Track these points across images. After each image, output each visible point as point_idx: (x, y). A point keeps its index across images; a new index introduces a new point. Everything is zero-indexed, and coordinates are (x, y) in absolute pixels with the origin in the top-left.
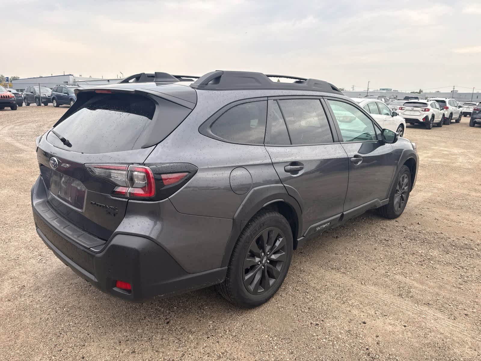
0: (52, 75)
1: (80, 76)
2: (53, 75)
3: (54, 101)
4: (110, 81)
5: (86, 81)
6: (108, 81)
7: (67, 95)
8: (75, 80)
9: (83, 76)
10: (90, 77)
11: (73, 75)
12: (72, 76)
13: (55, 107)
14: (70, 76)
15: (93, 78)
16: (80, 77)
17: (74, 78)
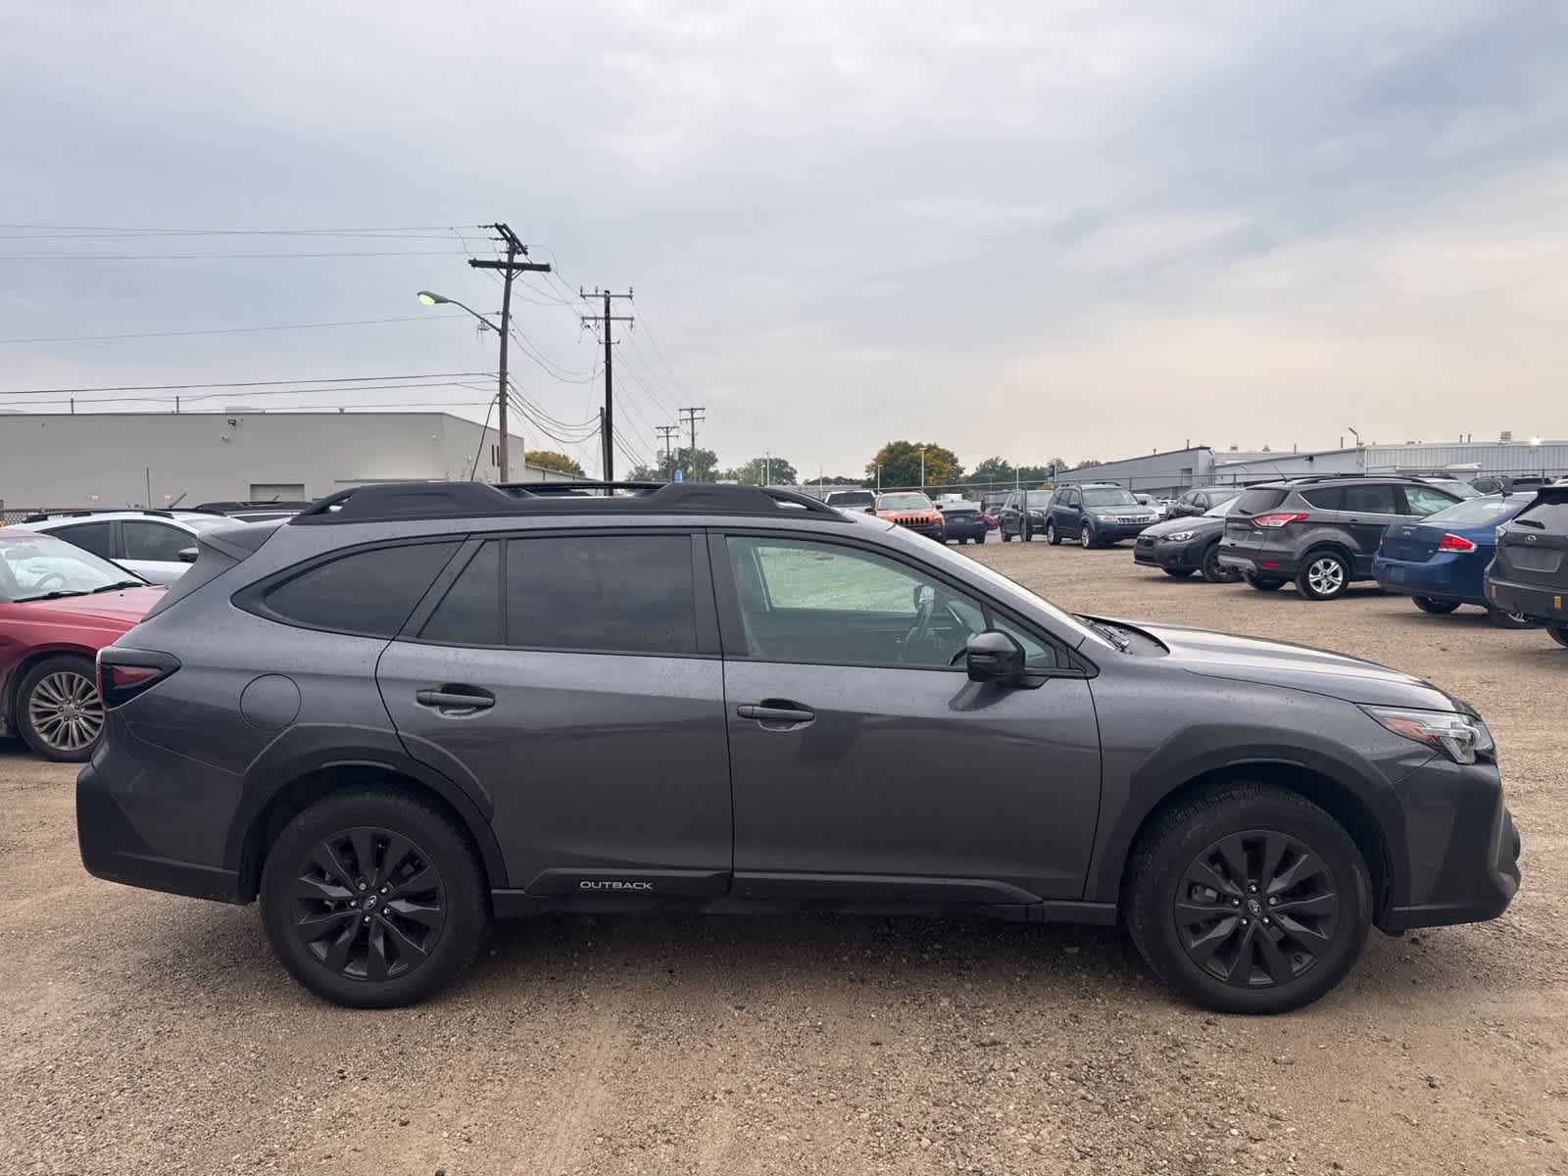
0: (1155, 450)
1: (1235, 448)
2: (1157, 453)
3: (1051, 528)
4: (1315, 458)
5: (1245, 464)
6: (1311, 458)
7: (1075, 510)
8: (1213, 461)
9: (1241, 450)
10: (1266, 449)
11: (1208, 448)
12: (1206, 451)
13: (1052, 544)
14: (1200, 451)
15: (1273, 454)
16: (1234, 451)
17: (1211, 457)
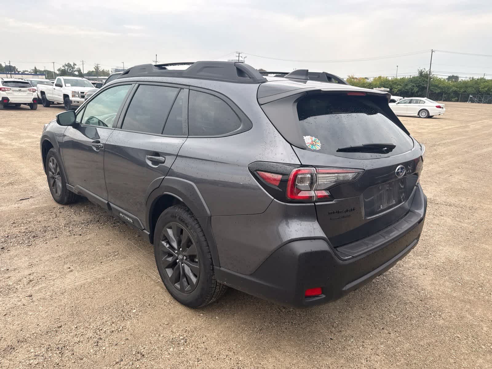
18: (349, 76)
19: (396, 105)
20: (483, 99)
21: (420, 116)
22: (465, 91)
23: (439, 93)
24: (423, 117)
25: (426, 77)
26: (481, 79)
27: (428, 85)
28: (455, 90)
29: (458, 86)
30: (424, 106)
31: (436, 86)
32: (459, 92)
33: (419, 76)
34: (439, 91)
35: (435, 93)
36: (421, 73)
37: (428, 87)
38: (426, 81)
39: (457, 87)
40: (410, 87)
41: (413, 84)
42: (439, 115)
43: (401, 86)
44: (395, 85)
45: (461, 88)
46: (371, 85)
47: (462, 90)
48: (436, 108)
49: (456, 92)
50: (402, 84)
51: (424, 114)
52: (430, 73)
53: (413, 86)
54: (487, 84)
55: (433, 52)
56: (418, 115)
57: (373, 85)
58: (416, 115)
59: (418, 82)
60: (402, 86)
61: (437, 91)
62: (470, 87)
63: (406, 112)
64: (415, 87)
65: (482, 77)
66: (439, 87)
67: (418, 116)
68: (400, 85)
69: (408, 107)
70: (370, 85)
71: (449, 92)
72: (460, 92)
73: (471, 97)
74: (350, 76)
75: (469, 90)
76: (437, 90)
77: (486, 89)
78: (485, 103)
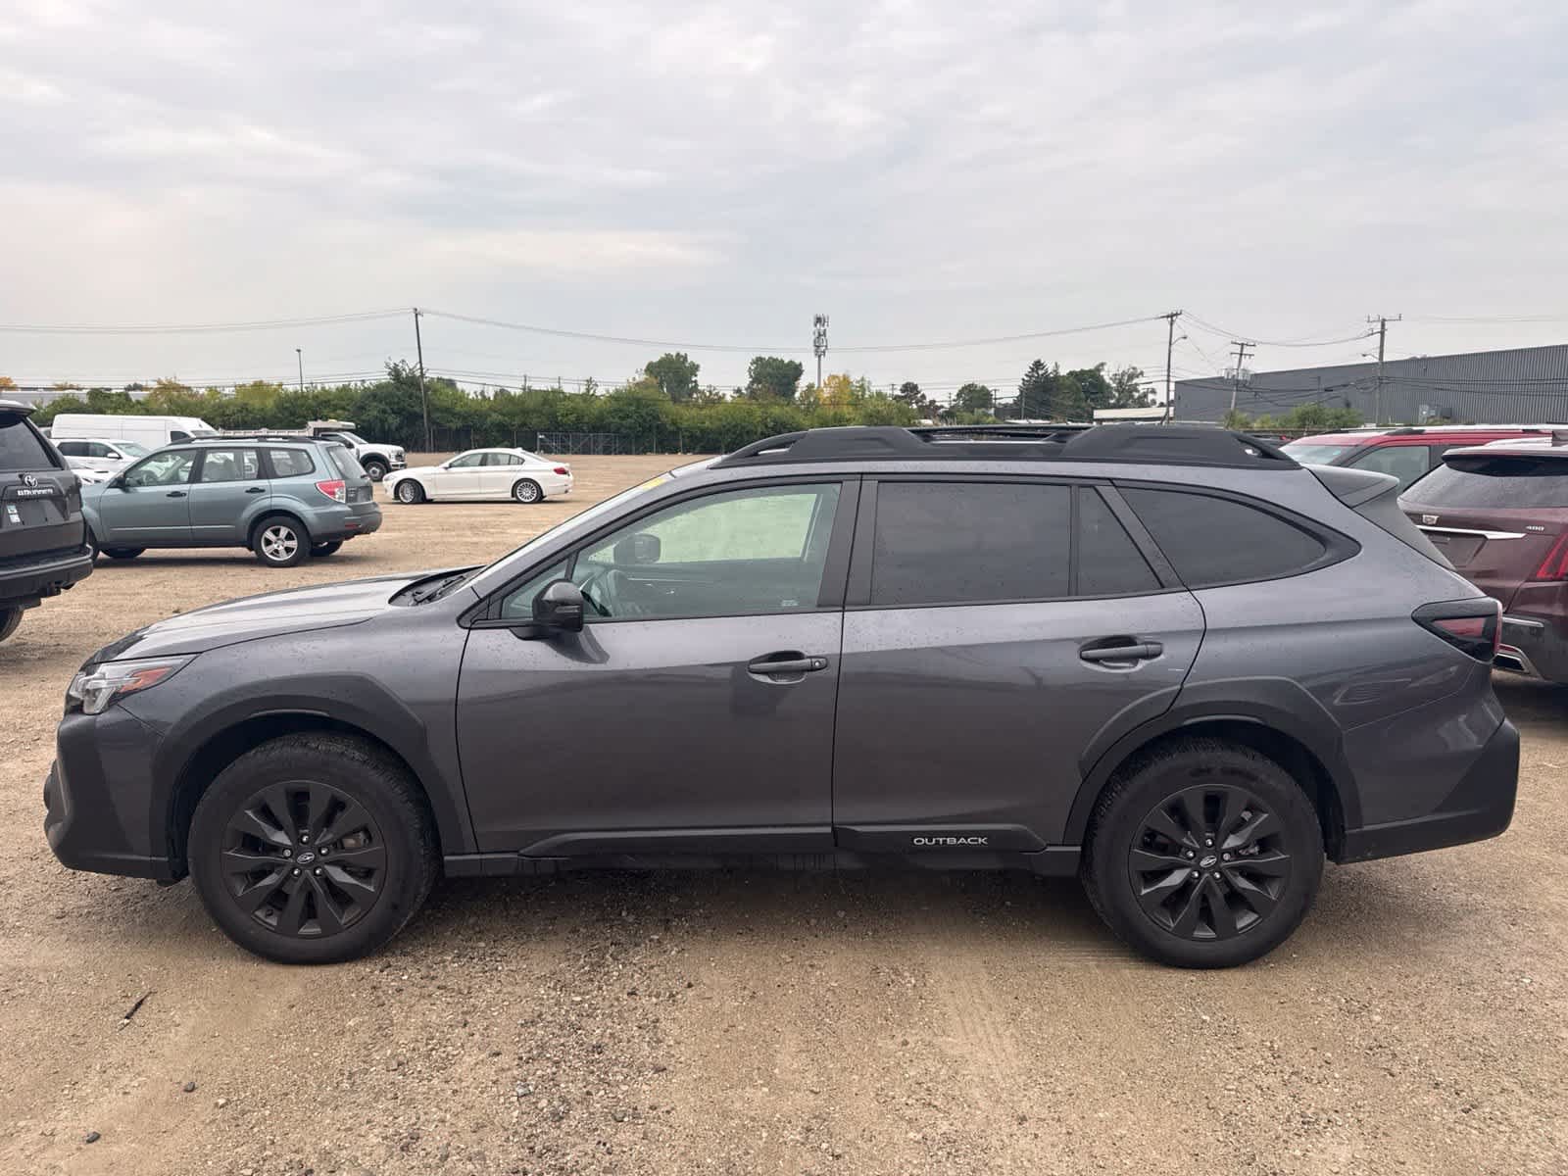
18: (159, 382)
19: (443, 471)
20: (570, 444)
21: (517, 498)
22: (524, 424)
23: (458, 431)
24: (527, 501)
25: (412, 384)
26: (554, 391)
27: (424, 407)
28: (497, 421)
29: (504, 411)
30: (524, 471)
31: (447, 410)
32: (510, 428)
33: (392, 382)
34: (459, 424)
35: (450, 429)
36: (396, 373)
37: (425, 416)
38: (417, 397)
39: (504, 415)
40: (375, 413)
41: (382, 407)
42: (566, 492)
43: (346, 413)
44: (325, 407)
45: (512, 415)
46: (247, 409)
47: (517, 421)
48: (555, 474)
49: (504, 426)
50: (348, 405)
51: (527, 493)
52: (422, 372)
53: (384, 412)
54: (572, 404)
55: (419, 316)
56: (513, 496)
57: (254, 409)
58: (508, 495)
59: (396, 400)
60: (349, 410)
61: (451, 424)
62: (535, 411)
63: (478, 491)
64: (390, 414)
65: (556, 386)
66: (455, 414)
67: (514, 499)
68: (343, 409)
69: (483, 475)
70: (244, 411)
71: (484, 426)
72: (513, 425)
73: (541, 439)
74: (164, 382)
75: (534, 421)
76: (451, 421)
77: (572, 418)
78: (576, 453)
